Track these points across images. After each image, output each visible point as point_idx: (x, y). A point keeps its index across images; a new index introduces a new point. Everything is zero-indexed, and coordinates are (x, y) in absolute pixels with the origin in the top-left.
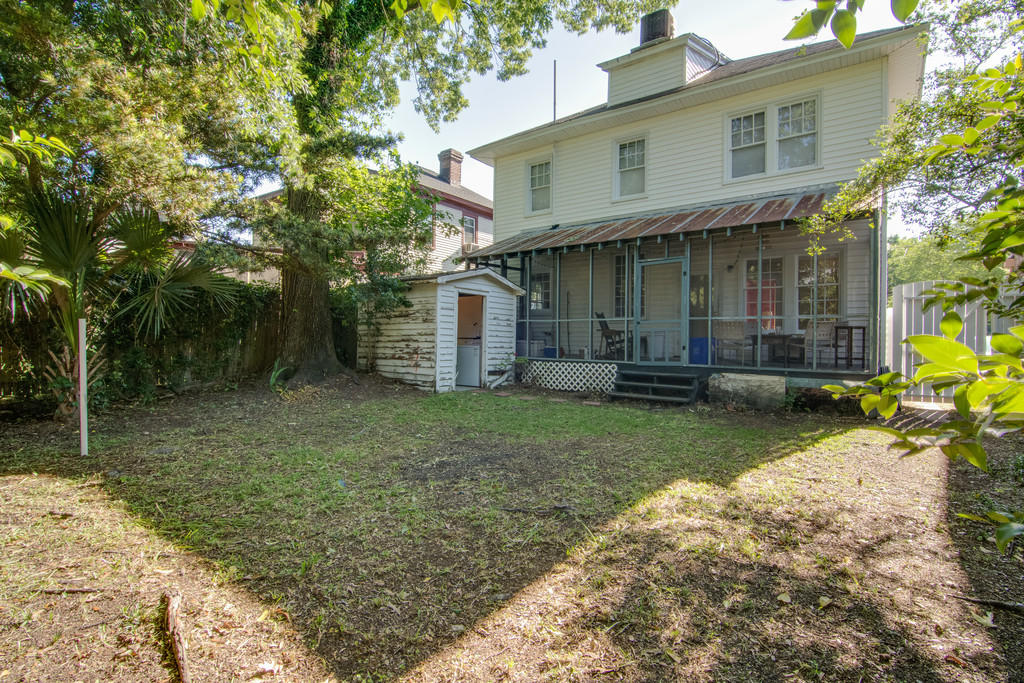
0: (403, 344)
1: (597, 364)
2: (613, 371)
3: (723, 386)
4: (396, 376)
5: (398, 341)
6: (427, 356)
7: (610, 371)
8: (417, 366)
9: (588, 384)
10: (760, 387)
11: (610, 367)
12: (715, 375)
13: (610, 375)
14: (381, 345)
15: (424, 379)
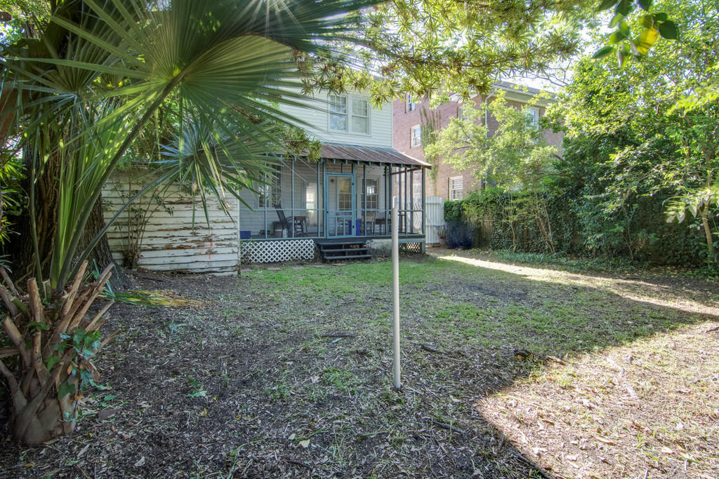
0: (187, 233)
1: (299, 240)
2: (311, 244)
3: (372, 247)
4: (175, 267)
5: (176, 230)
6: (227, 243)
7: (309, 244)
8: (211, 253)
9: (292, 255)
10: (387, 245)
11: (309, 242)
12: (368, 241)
13: (309, 247)
14: (146, 234)
15: (222, 265)
